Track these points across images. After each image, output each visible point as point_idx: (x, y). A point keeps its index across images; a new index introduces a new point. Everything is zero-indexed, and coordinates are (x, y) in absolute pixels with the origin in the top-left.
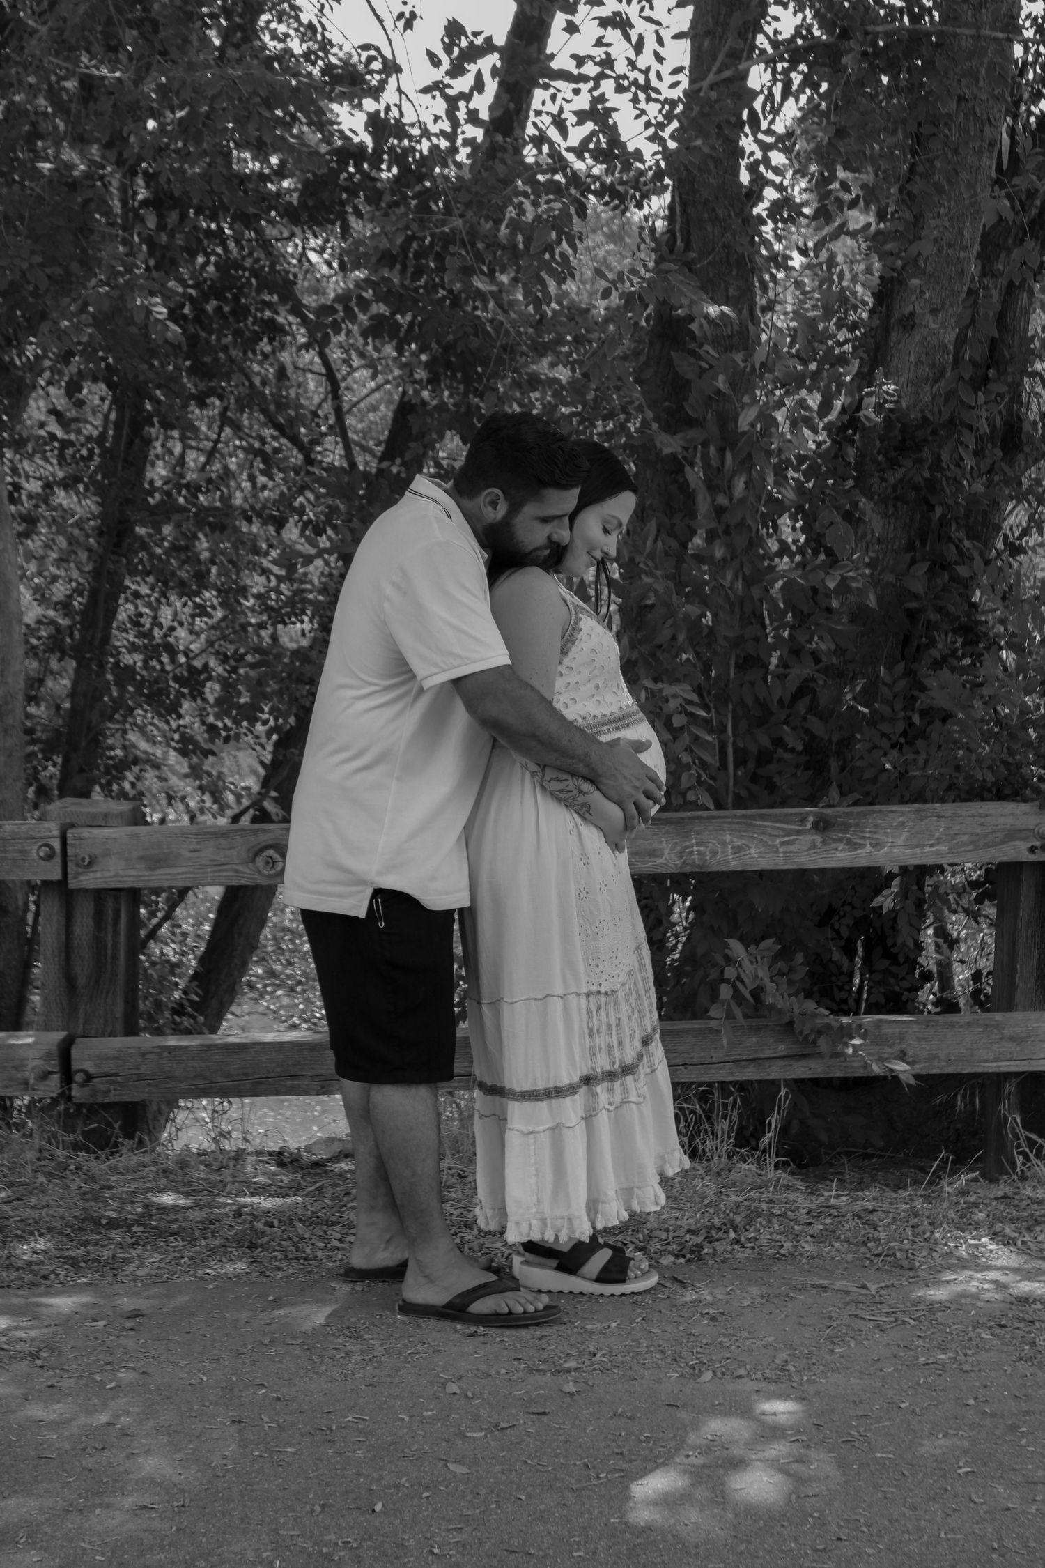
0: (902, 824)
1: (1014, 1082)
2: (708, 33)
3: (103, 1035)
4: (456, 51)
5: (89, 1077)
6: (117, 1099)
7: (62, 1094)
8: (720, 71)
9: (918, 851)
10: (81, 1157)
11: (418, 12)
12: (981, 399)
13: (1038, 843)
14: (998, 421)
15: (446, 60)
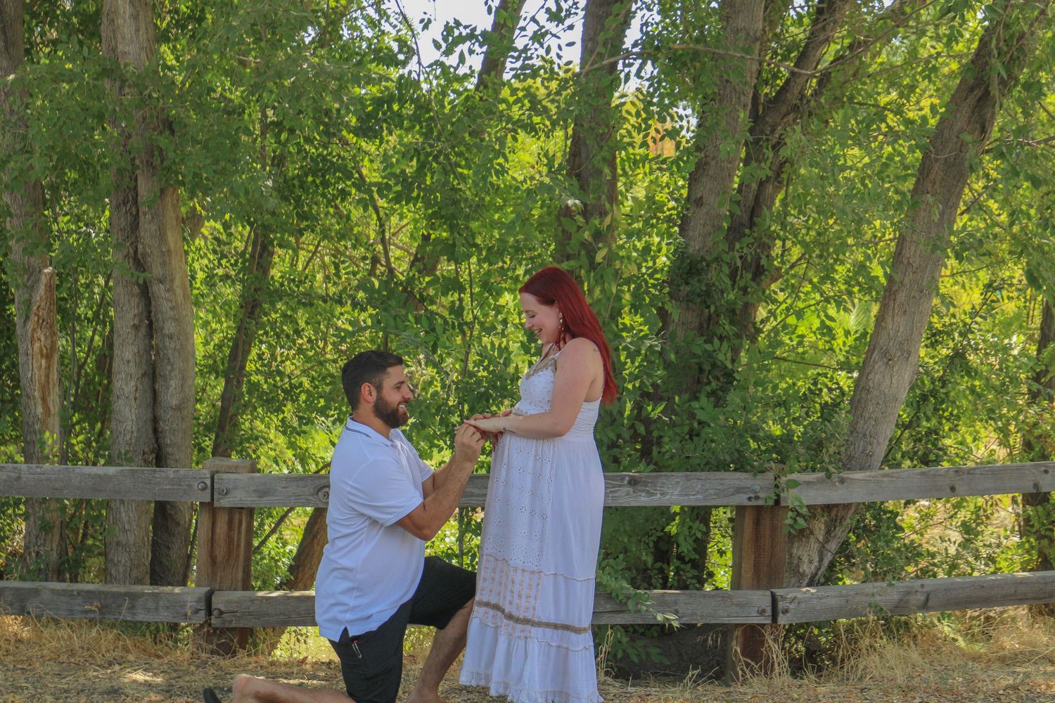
0: (678, 483)
1: (740, 629)
2: (590, 39)
3: (230, 590)
4: (450, 38)
5: (221, 613)
6: (237, 626)
7: (206, 622)
8: (592, 64)
9: (686, 498)
10: (215, 658)
11: (432, 18)
12: (737, 246)
13: (752, 495)
14: (749, 259)
15: (444, 45)
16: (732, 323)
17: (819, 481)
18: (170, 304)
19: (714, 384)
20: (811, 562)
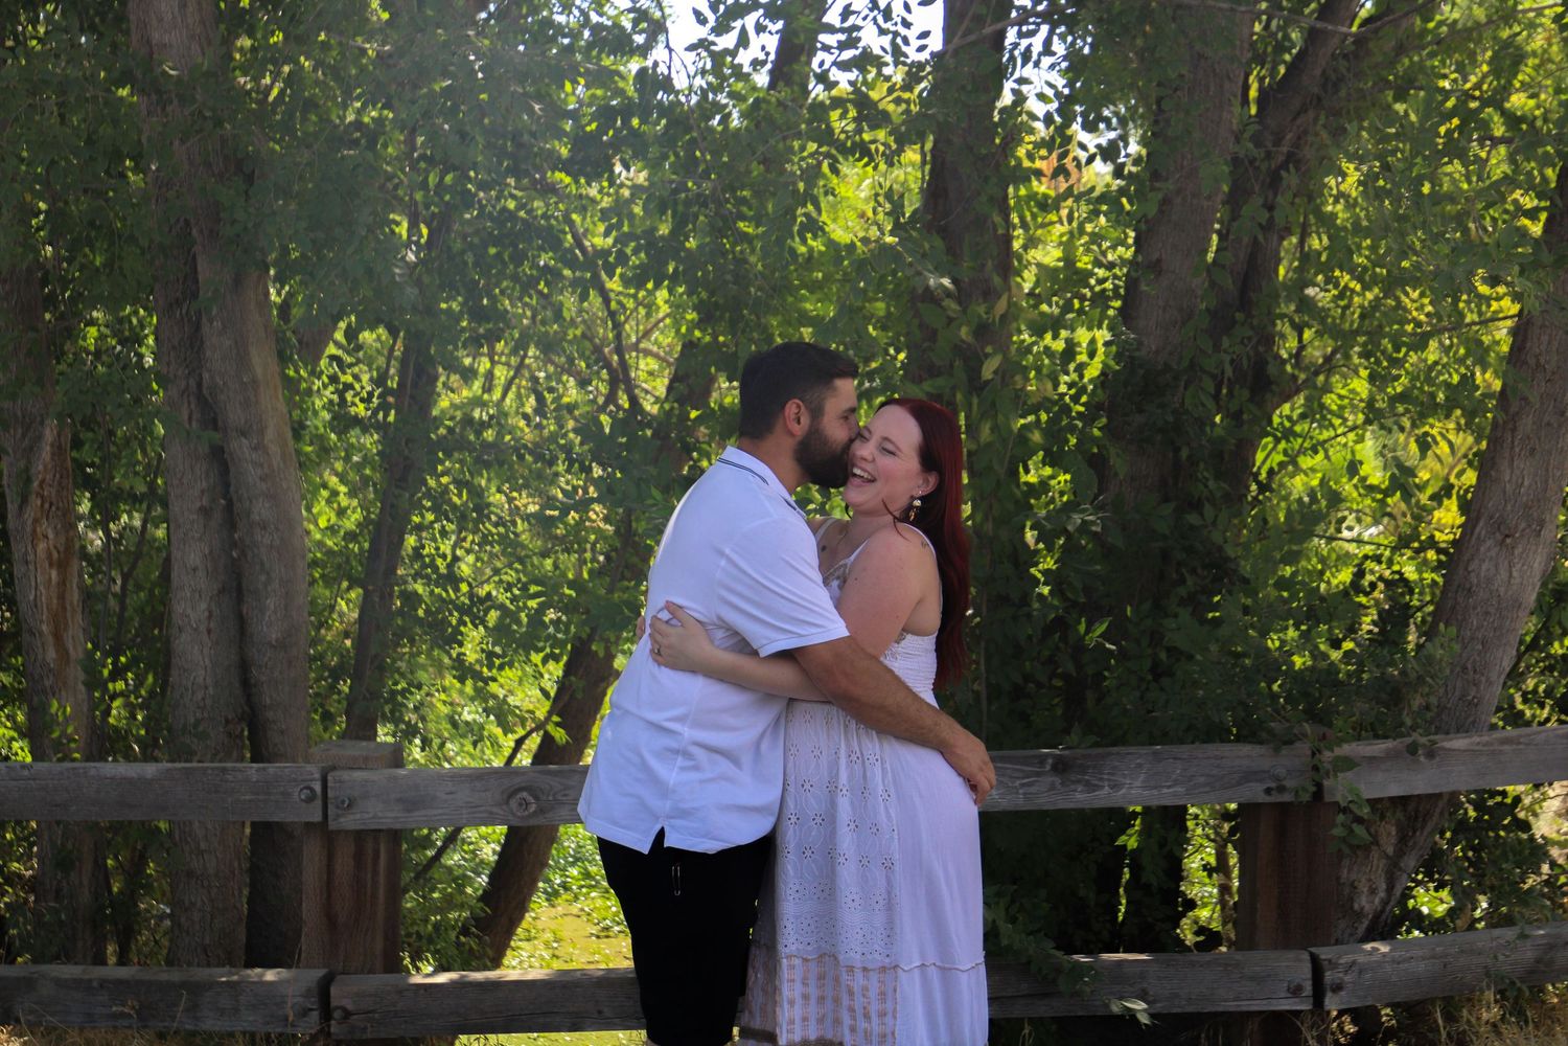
0: (1140, 766)
1: (1258, 1020)
3: (362, 972)
4: (722, 8)
5: (347, 1014)
6: (374, 1036)
7: (321, 1031)
9: (1155, 792)
12: (1226, 342)
13: (1273, 785)
14: (1245, 362)
15: (711, 18)
16: (1218, 476)
17: (1392, 756)
18: (259, 471)
19: (1190, 581)
20: (1373, 891)
